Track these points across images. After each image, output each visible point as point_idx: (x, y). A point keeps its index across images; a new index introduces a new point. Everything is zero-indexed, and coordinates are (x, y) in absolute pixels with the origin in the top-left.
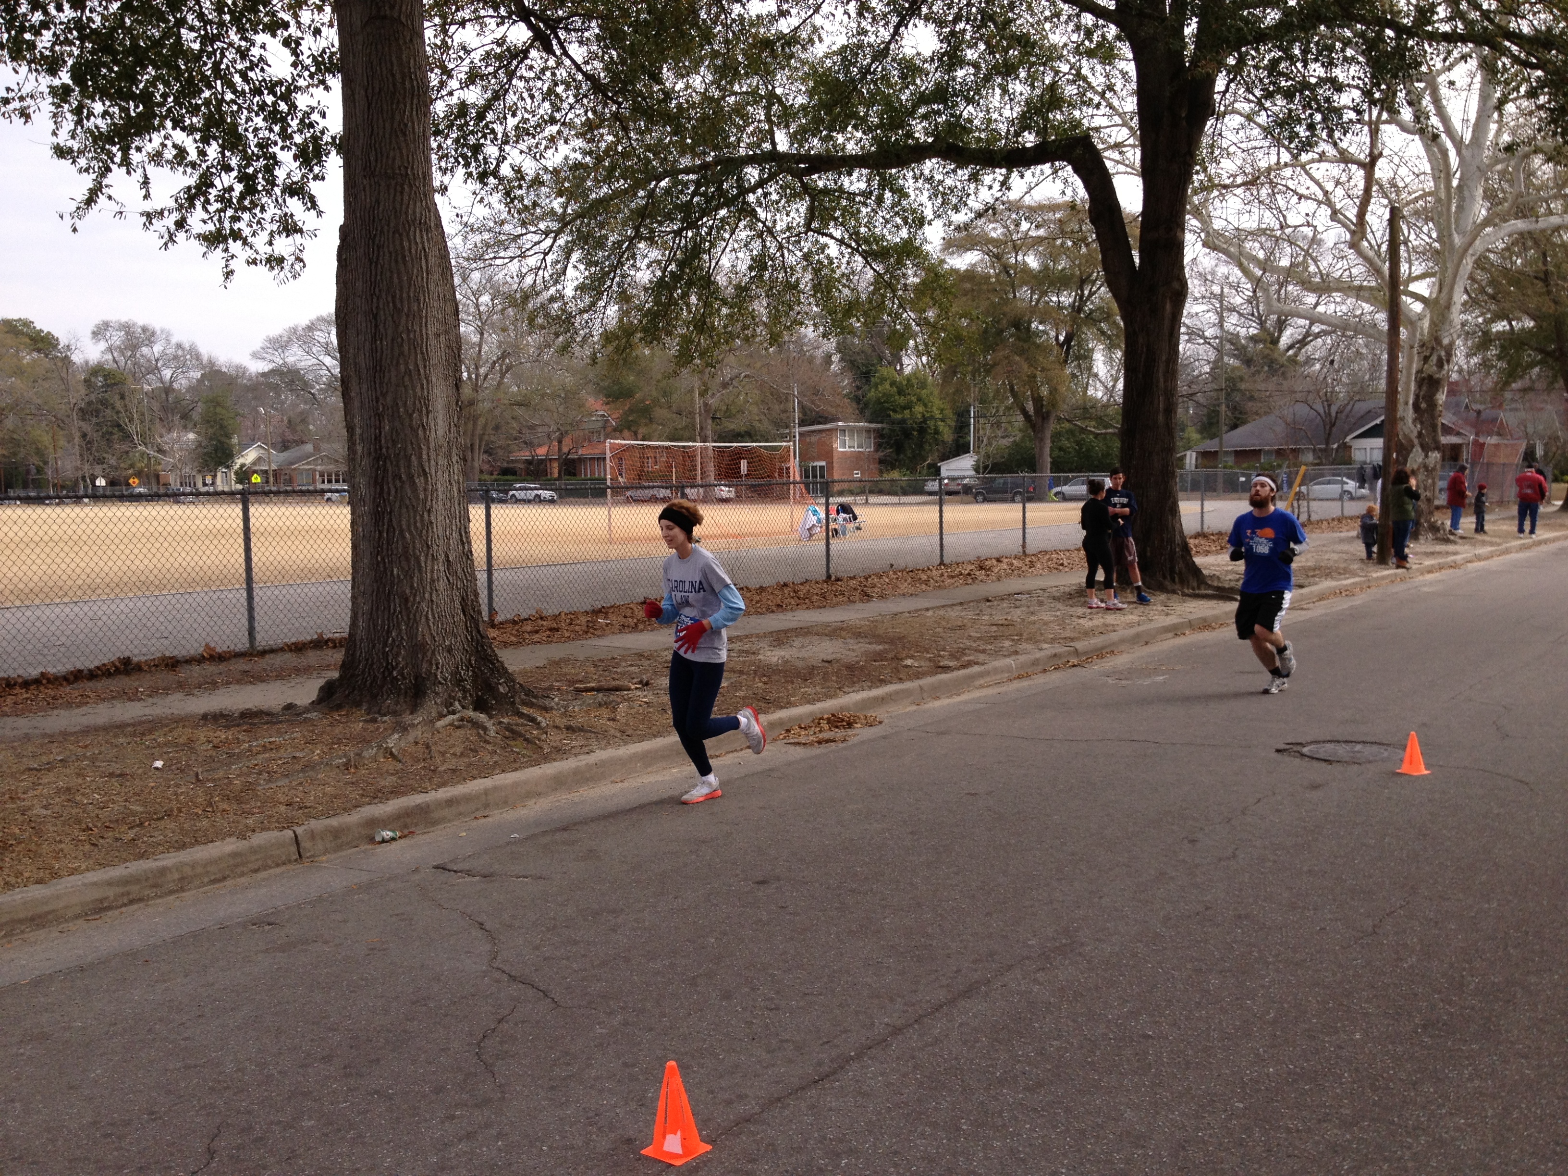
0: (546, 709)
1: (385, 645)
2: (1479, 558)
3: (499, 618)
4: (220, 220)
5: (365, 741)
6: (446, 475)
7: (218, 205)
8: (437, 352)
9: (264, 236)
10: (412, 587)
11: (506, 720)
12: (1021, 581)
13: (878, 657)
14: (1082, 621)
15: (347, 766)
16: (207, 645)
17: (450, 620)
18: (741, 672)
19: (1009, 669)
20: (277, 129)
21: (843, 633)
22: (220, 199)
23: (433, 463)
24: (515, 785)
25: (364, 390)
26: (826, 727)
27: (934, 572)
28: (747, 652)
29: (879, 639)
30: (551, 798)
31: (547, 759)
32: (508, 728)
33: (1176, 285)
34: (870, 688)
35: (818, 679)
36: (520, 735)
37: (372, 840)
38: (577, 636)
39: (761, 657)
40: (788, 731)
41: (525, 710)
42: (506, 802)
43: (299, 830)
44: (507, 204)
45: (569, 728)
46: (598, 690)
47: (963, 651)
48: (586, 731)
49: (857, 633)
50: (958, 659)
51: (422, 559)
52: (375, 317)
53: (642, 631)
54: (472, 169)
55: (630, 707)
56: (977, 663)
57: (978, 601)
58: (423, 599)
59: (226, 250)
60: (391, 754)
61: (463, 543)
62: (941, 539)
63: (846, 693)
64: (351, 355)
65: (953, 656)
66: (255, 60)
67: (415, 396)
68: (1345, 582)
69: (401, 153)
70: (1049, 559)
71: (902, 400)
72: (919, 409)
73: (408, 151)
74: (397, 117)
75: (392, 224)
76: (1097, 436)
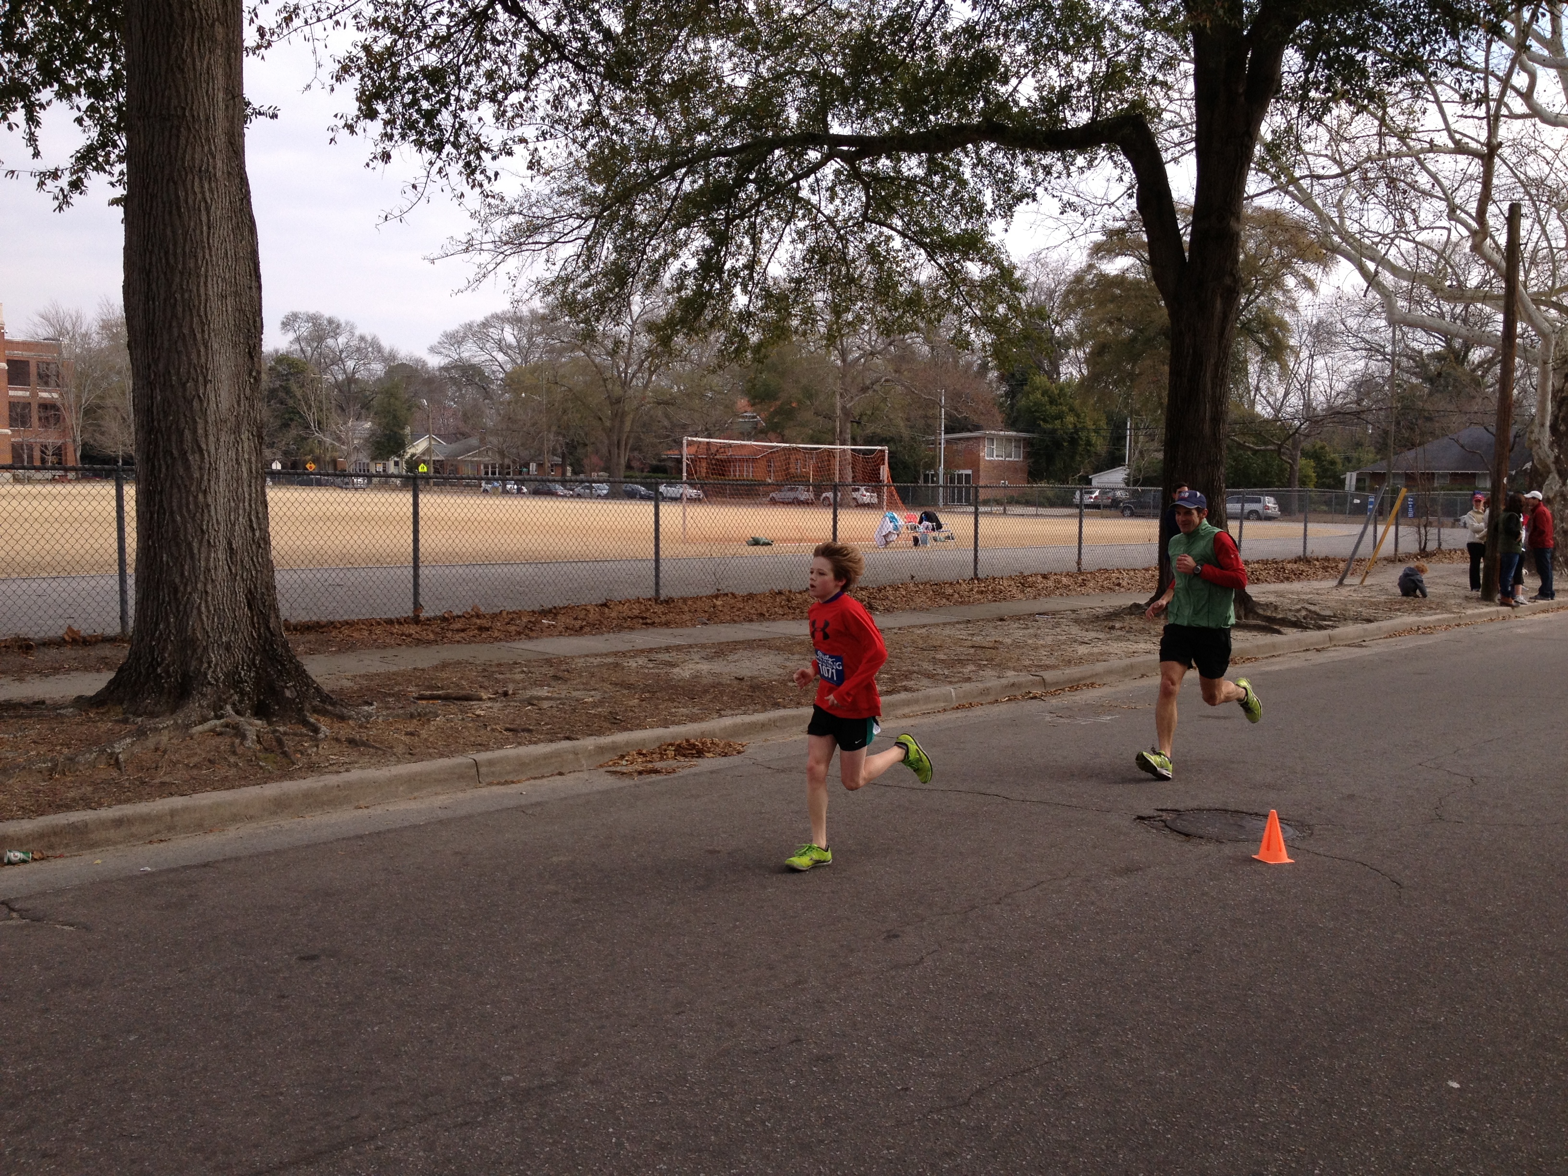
1: (152, 638)
3: (423, 615)
6: (232, 454)
10: (182, 574)
11: (281, 729)
12: (1058, 600)
14: (1081, 647)
16: (69, 628)
17: (230, 614)
18: (629, 687)
19: (947, 698)
23: (211, 438)
26: (669, 754)
27: (962, 587)
28: (668, 664)
33: (1228, 281)
34: (755, 711)
35: (706, 698)
38: (509, 636)
40: (620, 757)
45: (352, 742)
46: (444, 698)
47: (908, 675)
50: (893, 684)
51: (195, 545)
52: (148, 274)
55: (451, 721)
57: (989, 620)
58: (195, 589)
63: (721, 716)
67: (190, 364)
68: (1427, 618)
69: (178, 91)
70: (1106, 579)
71: (1053, 410)
72: (1070, 419)
73: (186, 89)
74: (174, 53)
75: (166, 172)
76: (1255, 452)
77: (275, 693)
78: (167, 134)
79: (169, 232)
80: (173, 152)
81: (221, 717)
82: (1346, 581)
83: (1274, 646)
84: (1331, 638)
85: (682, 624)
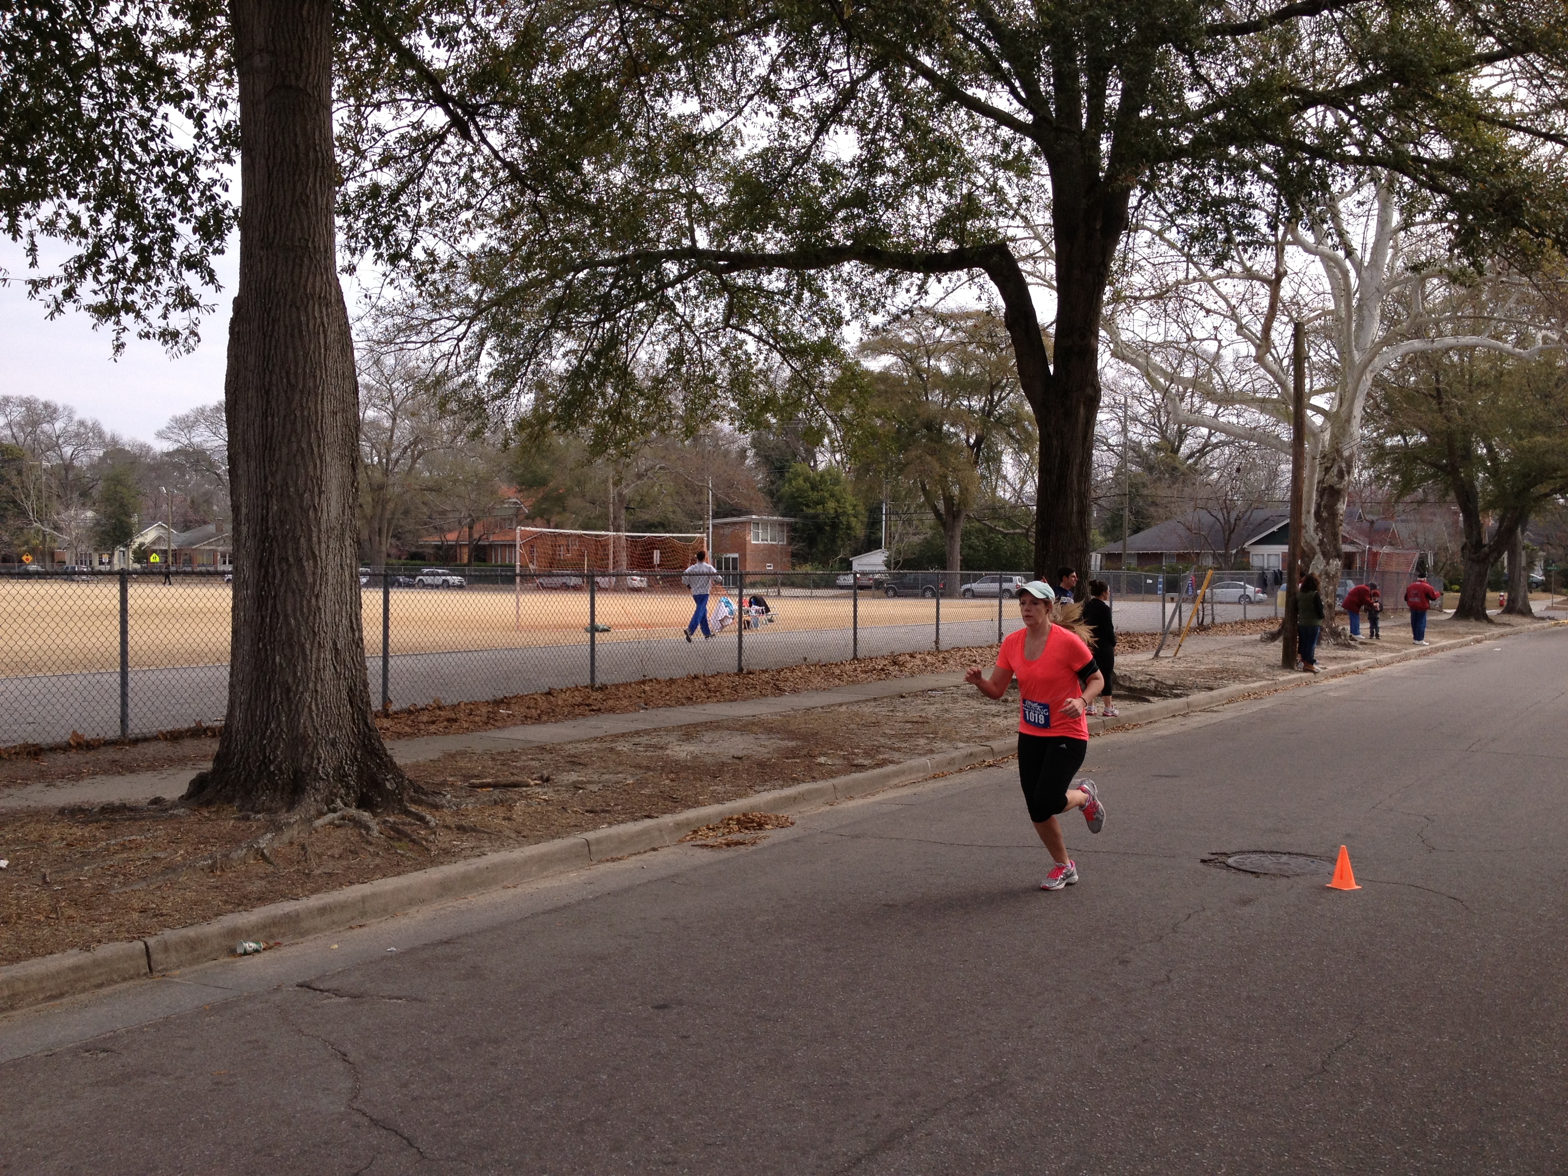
0: (436, 807)
1: (263, 737)
2: (1380, 664)
3: (394, 708)
4: (112, 292)
5: (236, 841)
6: (338, 559)
7: (111, 276)
8: (332, 430)
9: (158, 309)
10: (295, 674)
11: (391, 819)
12: (935, 677)
13: (792, 753)
14: (996, 719)
15: (212, 869)
16: (74, 732)
17: (336, 711)
18: (648, 768)
19: (924, 768)
20: (176, 201)
21: (755, 729)
22: (113, 269)
23: (323, 546)
24: (397, 891)
25: (252, 468)
26: (736, 828)
27: (848, 667)
28: (654, 746)
29: (791, 735)
30: (436, 906)
31: (434, 862)
32: (394, 828)
33: (1089, 391)
34: (782, 787)
35: (727, 776)
36: (406, 835)
37: (232, 952)
38: (477, 727)
39: (668, 752)
40: (695, 832)
41: (413, 808)
42: (385, 911)
43: (151, 941)
44: (418, 287)
45: (461, 829)
46: (495, 786)
47: (877, 749)
48: (479, 831)
49: (769, 729)
50: (873, 757)
51: (308, 646)
52: (267, 392)
53: (545, 722)
54: (383, 250)
55: (529, 806)
56: (892, 762)
57: (892, 697)
58: (306, 688)
59: (118, 323)
60: (263, 855)
61: (353, 631)
62: (855, 633)
63: (756, 792)
64: (240, 431)
65: (867, 754)
66: (156, 130)
67: (307, 475)
68: (1252, 685)
69: (302, 225)
70: (962, 656)
71: (814, 496)
72: (831, 505)
73: (310, 223)
74: (299, 188)
75: (289, 298)
76: (1005, 535)
77: (377, 785)
78: (290, 263)
79: (291, 354)
80: (296, 279)
81: (334, 811)
82: (1161, 654)
83: (1149, 713)
84: (1188, 705)
85: (625, 710)
